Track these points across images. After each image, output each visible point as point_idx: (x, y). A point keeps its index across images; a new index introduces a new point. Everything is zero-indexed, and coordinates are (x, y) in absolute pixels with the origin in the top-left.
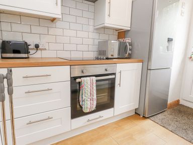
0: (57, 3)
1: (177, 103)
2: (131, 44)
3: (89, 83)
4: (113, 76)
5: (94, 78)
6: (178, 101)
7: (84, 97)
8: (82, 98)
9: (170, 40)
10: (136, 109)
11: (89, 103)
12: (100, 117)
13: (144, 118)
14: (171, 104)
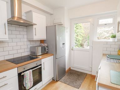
0: (5, 33)
1: (70, 69)
2: (47, 47)
3: (29, 74)
4: (41, 66)
5: (31, 70)
6: (70, 68)
7: (26, 82)
8: (25, 82)
9: (63, 44)
10: (53, 78)
11: (29, 84)
12: (36, 89)
13: (57, 81)
14: (67, 71)
